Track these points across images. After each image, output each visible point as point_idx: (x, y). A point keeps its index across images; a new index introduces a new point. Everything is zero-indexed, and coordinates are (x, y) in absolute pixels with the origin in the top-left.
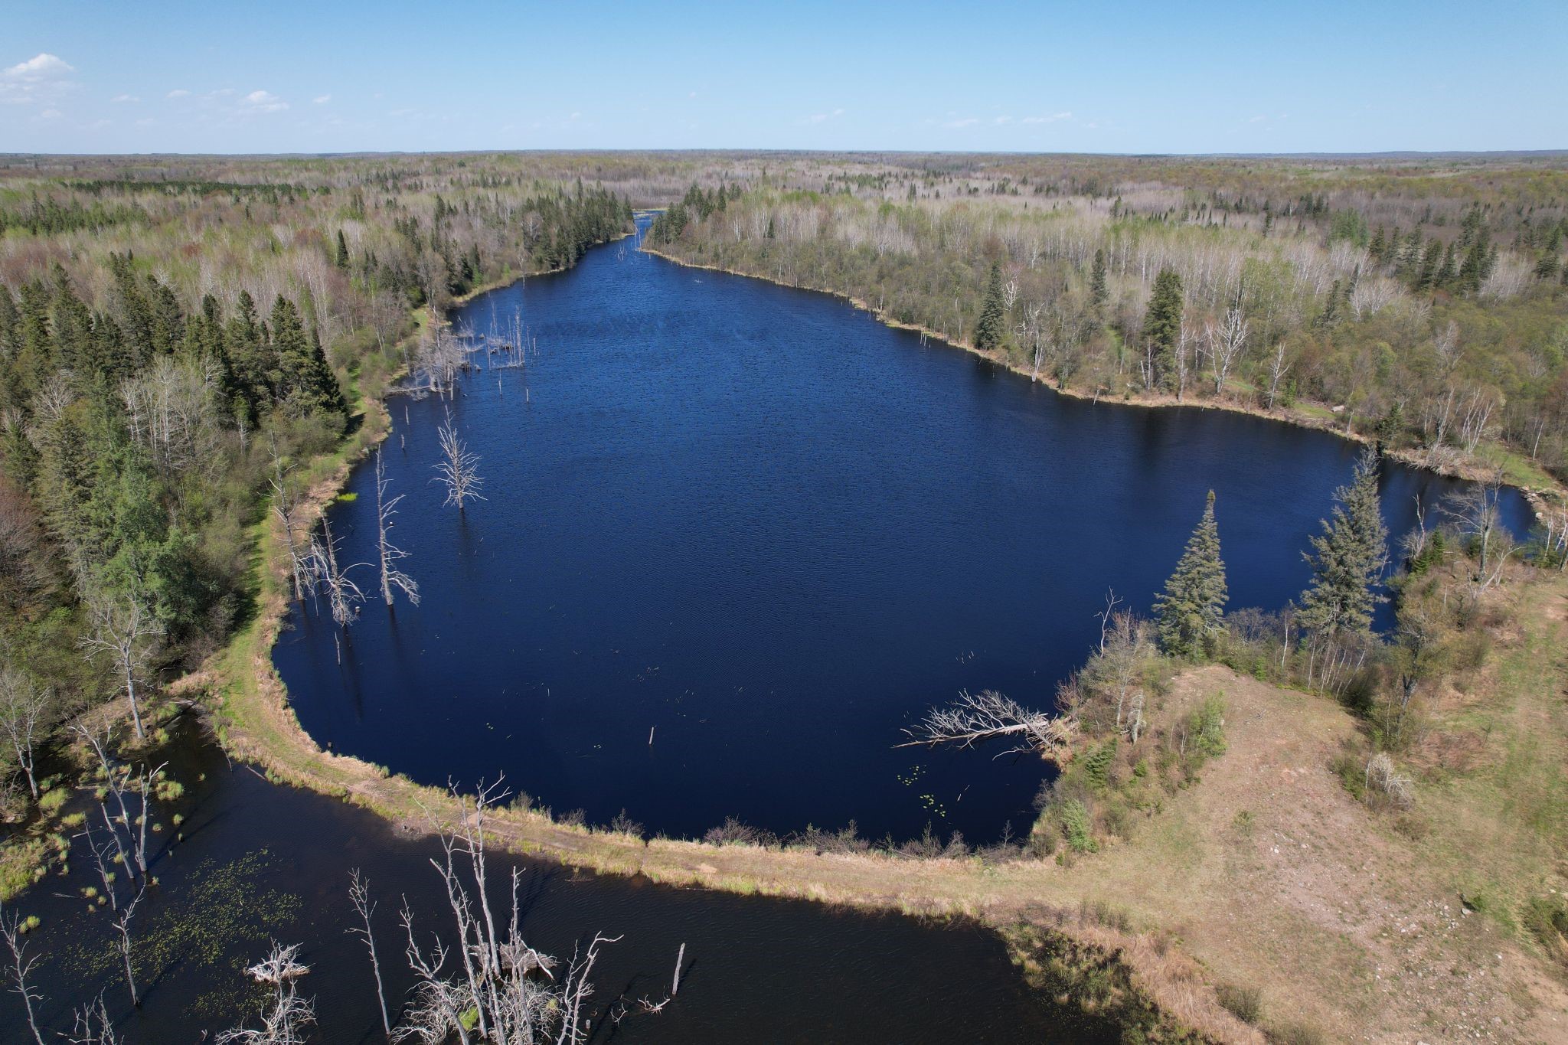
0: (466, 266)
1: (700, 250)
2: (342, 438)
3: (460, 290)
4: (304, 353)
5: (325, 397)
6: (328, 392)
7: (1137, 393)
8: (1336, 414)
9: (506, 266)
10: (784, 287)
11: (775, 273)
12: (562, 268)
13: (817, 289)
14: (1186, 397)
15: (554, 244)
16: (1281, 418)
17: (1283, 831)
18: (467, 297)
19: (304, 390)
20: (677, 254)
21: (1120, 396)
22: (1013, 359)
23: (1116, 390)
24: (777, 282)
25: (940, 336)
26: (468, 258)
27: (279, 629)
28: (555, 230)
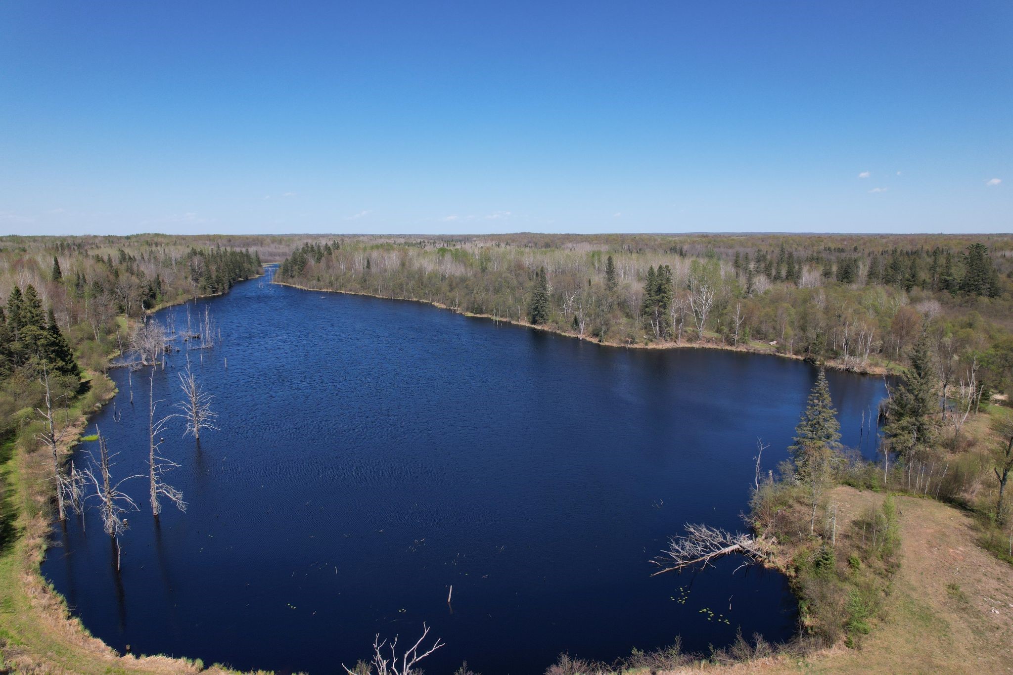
0: (151, 289)
1: (319, 280)
2: (75, 397)
3: (148, 306)
4: (42, 328)
5: (60, 363)
6: (64, 360)
7: (652, 341)
8: (773, 345)
9: (180, 291)
10: (382, 298)
11: (376, 291)
12: (220, 293)
13: (407, 299)
14: (682, 342)
15: (214, 277)
16: (744, 350)
17: (988, 596)
18: (154, 310)
19: (41, 358)
20: (301, 283)
21: (641, 344)
22: (561, 328)
23: (638, 340)
24: (377, 296)
25: (504, 320)
26: (153, 285)
27: (44, 547)
28: (213, 268)
